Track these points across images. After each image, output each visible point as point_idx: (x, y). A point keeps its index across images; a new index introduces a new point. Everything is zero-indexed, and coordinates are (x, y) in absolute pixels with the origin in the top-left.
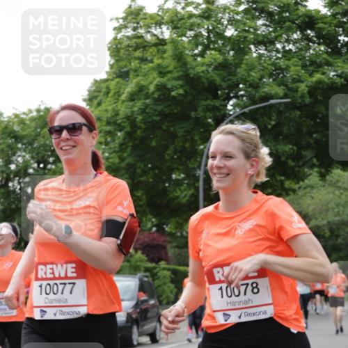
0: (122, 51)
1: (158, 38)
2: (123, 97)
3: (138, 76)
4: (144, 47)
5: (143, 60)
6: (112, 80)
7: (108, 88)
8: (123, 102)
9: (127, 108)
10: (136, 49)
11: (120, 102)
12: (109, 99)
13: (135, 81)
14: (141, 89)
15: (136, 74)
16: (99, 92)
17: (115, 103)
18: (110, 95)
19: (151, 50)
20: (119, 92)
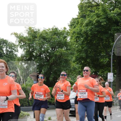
0: (83, 8)
1: (97, 3)
2: (84, 25)
3: (89, 17)
4: (92, 6)
5: (91, 11)
6: (79, 18)
7: (78, 21)
8: (84, 27)
9: (85, 29)
10: (89, 7)
11: (82, 26)
12: (78, 25)
13: (88, 19)
14: (90, 22)
15: (88, 16)
16: (75, 23)
17: (81, 27)
18: (79, 24)
19: (94, 8)
20: (82, 23)
